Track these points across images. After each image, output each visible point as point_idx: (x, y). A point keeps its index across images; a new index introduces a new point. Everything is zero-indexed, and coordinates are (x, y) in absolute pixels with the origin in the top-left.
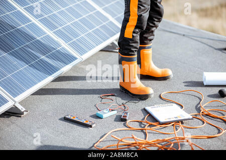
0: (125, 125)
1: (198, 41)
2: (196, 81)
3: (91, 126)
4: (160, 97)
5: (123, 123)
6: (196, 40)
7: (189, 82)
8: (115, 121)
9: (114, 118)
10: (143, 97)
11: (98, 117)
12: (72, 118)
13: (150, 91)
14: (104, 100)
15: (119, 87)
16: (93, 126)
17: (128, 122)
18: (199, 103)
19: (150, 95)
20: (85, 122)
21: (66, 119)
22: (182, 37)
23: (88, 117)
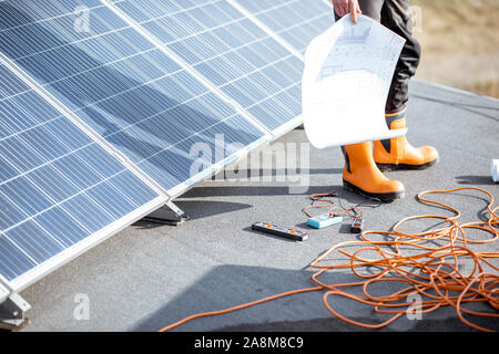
0: (358, 238)
1: (480, 114)
2: (479, 175)
3: (300, 239)
4: (417, 198)
5: (354, 235)
6: (476, 112)
7: (466, 177)
8: (340, 232)
9: (339, 228)
10: (387, 197)
11: (311, 226)
12: (266, 226)
13: (399, 187)
14: (316, 203)
15: (341, 184)
16: (305, 238)
17: (363, 233)
18: (486, 208)
19: (399, 193)
20: (289, 232)
21: (255, 229)
22: (448, 107)
23: (292, 227)
